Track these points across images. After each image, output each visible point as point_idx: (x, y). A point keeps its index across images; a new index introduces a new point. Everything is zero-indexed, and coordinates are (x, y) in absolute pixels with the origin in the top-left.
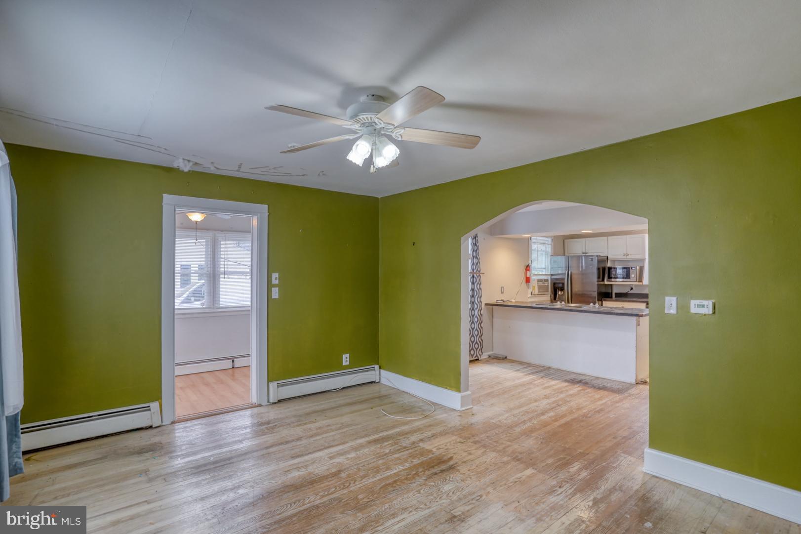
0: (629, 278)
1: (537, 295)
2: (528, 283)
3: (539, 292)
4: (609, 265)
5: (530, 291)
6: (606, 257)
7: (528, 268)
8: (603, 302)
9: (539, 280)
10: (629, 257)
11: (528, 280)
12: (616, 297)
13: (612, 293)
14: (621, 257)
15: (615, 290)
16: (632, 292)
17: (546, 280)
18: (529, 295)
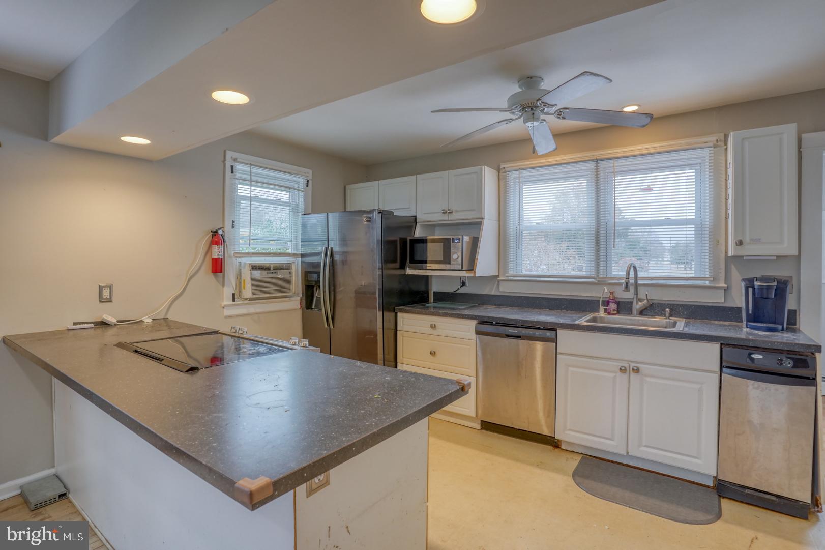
0: (449, 263)
1: (251, 299)
2: (220, 274)
3: (254, 293)
4: (418, 233)
5: (228, 291)
6: (413, 219)
7: (217, 238)
8: (399, 314)
9: (254, 267)
10: (456, 217)
11: (217, 267)
12: (435, 300)
13: (427, 292)
14: (438, 217)
15: (435, 287)
16: (463, 290)
17: (287, 267)
18: (228, 301)
